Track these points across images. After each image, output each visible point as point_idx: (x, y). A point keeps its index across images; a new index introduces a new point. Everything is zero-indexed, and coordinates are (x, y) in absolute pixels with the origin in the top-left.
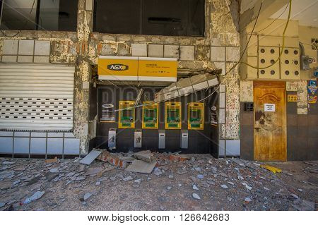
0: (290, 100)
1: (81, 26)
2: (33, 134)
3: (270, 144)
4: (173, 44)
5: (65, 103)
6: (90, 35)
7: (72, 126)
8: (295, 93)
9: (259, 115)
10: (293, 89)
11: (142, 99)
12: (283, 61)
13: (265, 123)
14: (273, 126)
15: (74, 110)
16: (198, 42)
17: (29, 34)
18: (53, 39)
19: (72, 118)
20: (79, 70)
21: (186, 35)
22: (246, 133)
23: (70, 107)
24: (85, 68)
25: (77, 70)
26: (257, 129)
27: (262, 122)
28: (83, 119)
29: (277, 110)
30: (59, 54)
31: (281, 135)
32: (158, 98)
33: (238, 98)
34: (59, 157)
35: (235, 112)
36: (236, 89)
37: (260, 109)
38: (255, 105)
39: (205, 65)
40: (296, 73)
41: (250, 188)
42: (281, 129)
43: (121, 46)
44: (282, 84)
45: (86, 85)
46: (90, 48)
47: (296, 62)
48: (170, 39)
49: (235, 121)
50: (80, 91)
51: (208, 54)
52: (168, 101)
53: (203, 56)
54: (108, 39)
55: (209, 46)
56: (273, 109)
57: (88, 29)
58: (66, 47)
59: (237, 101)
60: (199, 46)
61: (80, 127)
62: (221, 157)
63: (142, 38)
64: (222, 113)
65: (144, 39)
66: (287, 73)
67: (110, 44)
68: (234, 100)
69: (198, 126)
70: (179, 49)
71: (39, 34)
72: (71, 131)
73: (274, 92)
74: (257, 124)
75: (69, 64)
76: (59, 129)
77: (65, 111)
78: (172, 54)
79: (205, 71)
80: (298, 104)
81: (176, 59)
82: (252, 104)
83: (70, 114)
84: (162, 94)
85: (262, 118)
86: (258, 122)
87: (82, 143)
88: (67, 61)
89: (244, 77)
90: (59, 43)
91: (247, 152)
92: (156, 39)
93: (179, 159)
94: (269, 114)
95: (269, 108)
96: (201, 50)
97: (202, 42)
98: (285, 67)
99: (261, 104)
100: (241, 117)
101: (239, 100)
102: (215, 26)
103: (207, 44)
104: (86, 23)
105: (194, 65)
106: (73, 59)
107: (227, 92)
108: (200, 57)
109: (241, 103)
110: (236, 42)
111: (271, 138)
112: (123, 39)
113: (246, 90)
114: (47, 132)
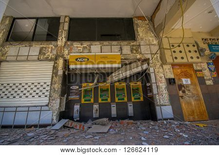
0: (199, 75)
1: (60, 38)
2: (18, 109)
3: (194, 108)
4: (117, 45)
5: (45, 86)
6: (66, 43)
7: (48, 101)
8: (201, 71)
9: (181, 86)
10: (199, 68)
11: (98, 82)
12: (187, 51)
13: (187, 93)
14: (192, 94)
15: (51, 89)
16: (132, 44)
17: (27, 44)
18: (42, 46)
19: (48, 96)
20: (57, 63)
21: (124, 40)
22: (174, 100)
23: (48, 88)
24: (61, 62)
25: (55, 63)
26: (182, 97)
27: (184, 92)
28: (56, 96)
29: (191, 82)
30: (45, 54)
31: (199, 100)
32: (109, 80)
33: (163, 76)
34: (36, 126)
35: (163, 85)
36: (161, 70)
37: (180, 83)
38: (176, 80)
39: (138, 57)
40: (198, 58)
41: (187, 136)
42: (198, 96)
43: (84, 48)
44: (190, 65)
45: (60, 72)
46: (65, 49)
47: (196, 51)
48: (114, 43)
49: (165, 92)
50: (56, 76)
51: (139, 50)
52: (116, 82)
53: (137, 51)
54: (76, 45)
55: (140, 45)
56: (189, 82)
57: (64, 40)
58: (50, 50)
59: (163, 78)
60: (133, 45)
61: (54, 102)
62: (159, 120)
63: (97, 43)
64: (154, 87)
65: (99, 43)
66: (192, 58)
67: (77, 47)
68: (161, 77)
69: (139, 98)
70: (121, 48)
71: (34, 43)
72: (47, 105)
73: (187, 71)
74: (181, 93)
75: (51, 60)
76: (38, 104)
77: (44, 91)
78: (117, 51)
79: (139, 60)
80: (205, 78)
81: (119, 53)
82: (174, 79)
83: (47, 93)
84: (112, 77)
85: (183, 88)
86: (181, 92)
87: (54, 114)
88: (50, 58)
89: (165, 62)
90: (45, 48)
91: (178, 114)
92: (106, 43)
93: (128, 124)
94: (187, 86)
95: (186, 81)
96: (134, 48)
97: (135, 43)
98: (189, 55)
99: (180, 79)
100: (168, 88)
101: (165, 77)
102: (141, 35)
103: (138, 44)
104: (63, 36)
105: (132, 56)
106: (53, 57)
107: (156, 72)
108: (135, 52)
109: (166, 79)
110: (155, 42)
111: (193, 103)
112: (86, 44)
113: (168, 71)
114: (29, 107)
